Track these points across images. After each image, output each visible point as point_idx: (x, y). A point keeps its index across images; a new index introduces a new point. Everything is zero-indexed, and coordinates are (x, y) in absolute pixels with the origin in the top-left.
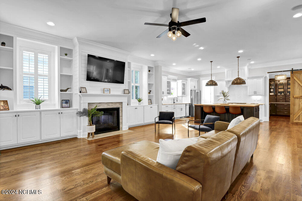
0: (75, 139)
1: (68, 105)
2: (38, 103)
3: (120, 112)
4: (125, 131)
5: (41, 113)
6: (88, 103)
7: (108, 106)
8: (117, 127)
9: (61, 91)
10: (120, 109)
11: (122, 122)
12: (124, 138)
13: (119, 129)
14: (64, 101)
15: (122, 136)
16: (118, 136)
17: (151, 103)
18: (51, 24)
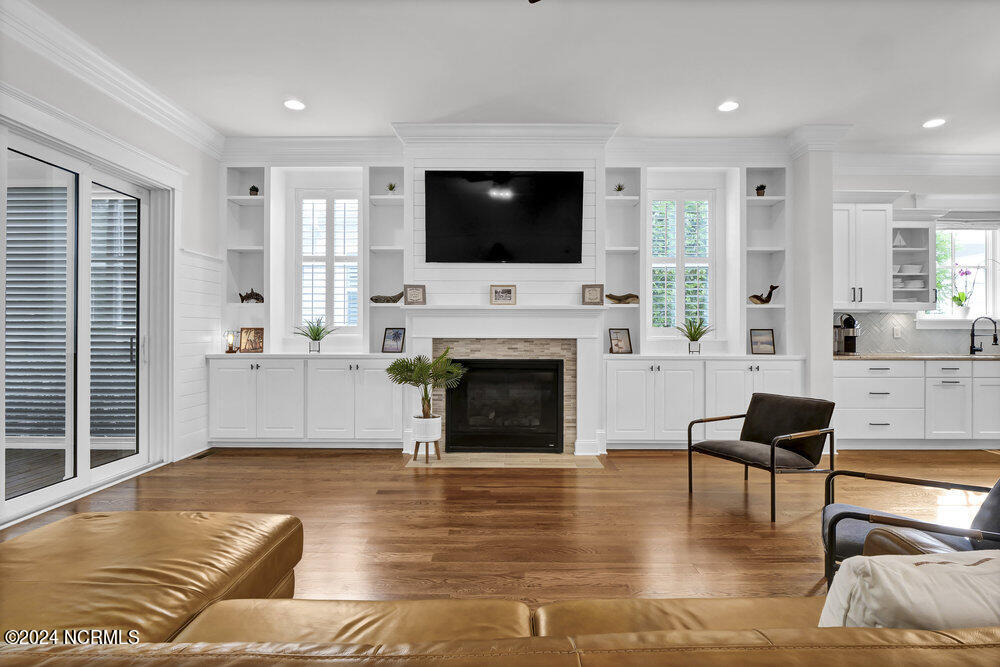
0: (396, 454)
1: (400, 343)
2: (316, 334)
3: (567, 377)
4: (586, 459)
5: (306, 364)
6: (435, 340)
7: (511, 352)
8: (551, 438)
9: (376, 299)
10: (566, 367)
11: (575, 421)
12: (583, 488)
13: (558, 448)
14: (392, 332)
15: (575, 477)
16: (557, 475)
17: (770, 348)
18: (294, 105)
